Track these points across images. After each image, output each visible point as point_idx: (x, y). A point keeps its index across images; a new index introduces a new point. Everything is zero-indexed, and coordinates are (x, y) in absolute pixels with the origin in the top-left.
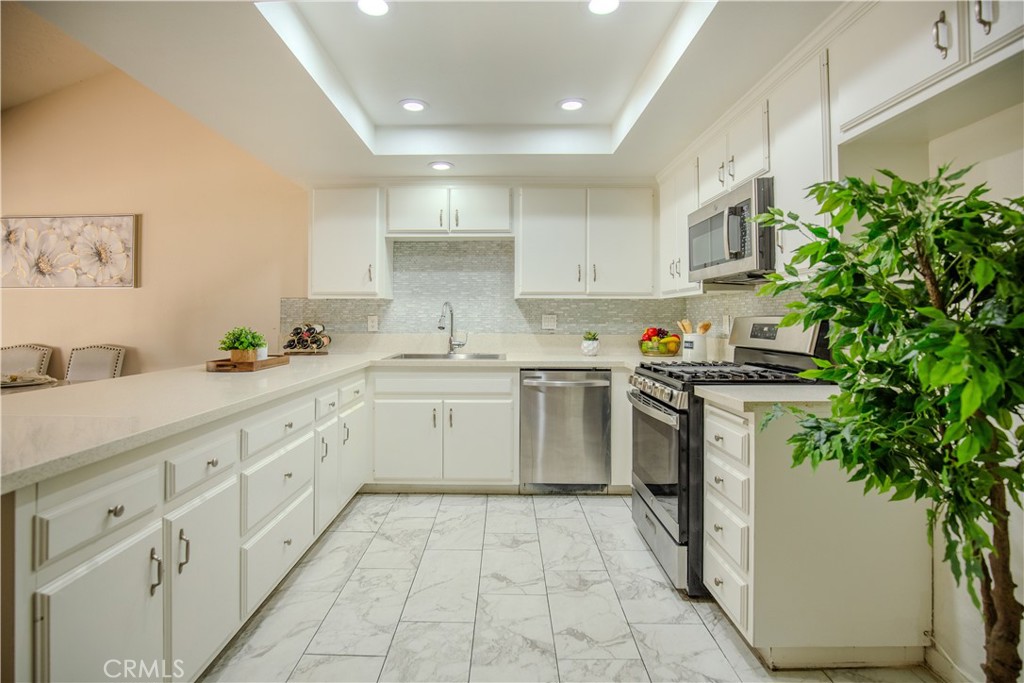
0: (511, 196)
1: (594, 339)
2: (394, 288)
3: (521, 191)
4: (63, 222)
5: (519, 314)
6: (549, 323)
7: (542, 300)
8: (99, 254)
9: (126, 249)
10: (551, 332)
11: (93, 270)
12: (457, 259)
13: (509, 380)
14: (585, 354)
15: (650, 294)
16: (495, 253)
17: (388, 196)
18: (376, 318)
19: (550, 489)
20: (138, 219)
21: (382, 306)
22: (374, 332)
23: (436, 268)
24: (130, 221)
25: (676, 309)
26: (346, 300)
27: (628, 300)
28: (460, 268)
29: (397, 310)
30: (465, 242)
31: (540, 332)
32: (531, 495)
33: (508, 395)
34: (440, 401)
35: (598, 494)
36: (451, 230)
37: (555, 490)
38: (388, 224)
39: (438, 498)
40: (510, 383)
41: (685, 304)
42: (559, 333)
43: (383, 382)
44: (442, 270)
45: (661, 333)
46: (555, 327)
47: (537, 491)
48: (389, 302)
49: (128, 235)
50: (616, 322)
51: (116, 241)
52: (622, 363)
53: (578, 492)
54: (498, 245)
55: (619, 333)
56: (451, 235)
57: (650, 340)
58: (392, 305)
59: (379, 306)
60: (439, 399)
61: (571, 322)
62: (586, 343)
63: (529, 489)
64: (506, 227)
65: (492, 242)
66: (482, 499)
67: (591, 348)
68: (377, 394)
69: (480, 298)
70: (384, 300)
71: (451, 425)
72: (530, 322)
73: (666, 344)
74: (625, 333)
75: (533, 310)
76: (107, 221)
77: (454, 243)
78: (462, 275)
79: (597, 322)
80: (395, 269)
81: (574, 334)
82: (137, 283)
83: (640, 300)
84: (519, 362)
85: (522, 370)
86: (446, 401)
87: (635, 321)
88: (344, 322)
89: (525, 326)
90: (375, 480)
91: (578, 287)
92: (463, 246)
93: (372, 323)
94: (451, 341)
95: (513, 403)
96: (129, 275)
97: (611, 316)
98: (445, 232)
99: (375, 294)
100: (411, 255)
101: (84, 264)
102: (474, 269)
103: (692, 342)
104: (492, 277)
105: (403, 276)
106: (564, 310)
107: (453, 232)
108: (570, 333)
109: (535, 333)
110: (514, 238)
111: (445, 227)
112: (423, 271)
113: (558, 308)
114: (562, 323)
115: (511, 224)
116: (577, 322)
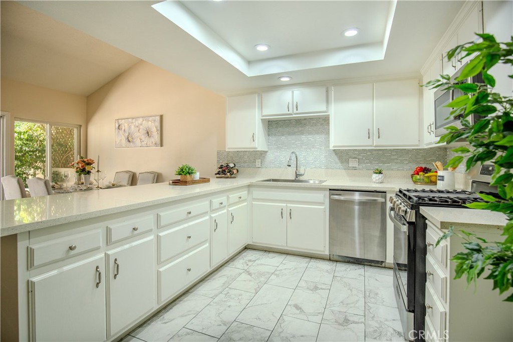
0: (327, 91)
1: (380, 173)
2: (268, 145)
3: (333, 88)
4: (136, 120)
5: (336, 158)
6: (353, 163)
7: (349, 150)
8: (148, 133)
9: (157, 130)
10: (355, 168)
11: (146, 140)
12: (300, 129)
13: (323, 195)
14: (374, 182)
15: (417, 146)
16: (321, 124)
17: (262, 98)
18: (260, 160)
19: (349, 259)
20: (161, 117)
21: (263, 154)
22: (259, 168)
23: (289, 134)
24: (158, 118)
25: (439, 155)
26: (246, 151)
27: (405, 149)
28: (302, 134)
29: (270, 156)
30: (305, 119)
31: (348, 169)
32: (336, 261)
33: (322, 204)
34: (285, 205)
35: (379, 266)
36: (294, 113)
37: (351, 260)
38: (262, 112)
39: (284, 256)
40: (323, 197)
41: (447, 152)
42: (359, 169)
43: (257, 193)
44: (293, 135)
45: (426, 170)
46: (357, 166)
47: (340, 259)
48: (266, 152)
49: (158, 124)
50: (396, 163)
51: (154, 126)
53: (365, 263)
54: (323, 120)
55: (398, 170)
56: (294, 116)
57: (418, 174)
58: (268, 154)
59: (261, 154)
60: (284, 203)
61: (367, 163)
62: (374, 176)
63: (336, 258)
64: (325, 109)
65: (320, 118)
66: (307, 260)
67: (377, 178)
68: (254, 199)
69: (313, 149)
70: (264, 151)
71: (291, 218)
72: (342, 162)
73: (428, 177)
74: (403, 170)
75: (344, 156)
76: (150, 119)
77: (299, 120)
78: (304, 137)
79: (384, 163)
80: (269, 135)
81: (369, 170)
82: (162, 145)
83: (413, 149)
84: (328, 186)
85: (330, 190)
86: (288, 205)
87: (410, 162)
88: (245, 162)
89: (339, 164)
90: (253, 242)
91: (369, 142)
93: (258, 163)
94: (296, 173)
95: (325, 208)
96: (159, 142)
97: (393, 160)
98: (291, 114)
99: (256, 148)
100: (277, 127)
101: (143, 137)
102: (309, 134)
103: (443, 177)
104: (319, 138)
105: (273, 139)
106: (363, 156)
107: (296, 114)
108: (367, 169)
109: (345, 169)
110: (329, 115)
111: (291, 112)
112: (283, 135)
113: (359, 155)
114: (361, 163)
115: (327, 107)
116: (371, 163)
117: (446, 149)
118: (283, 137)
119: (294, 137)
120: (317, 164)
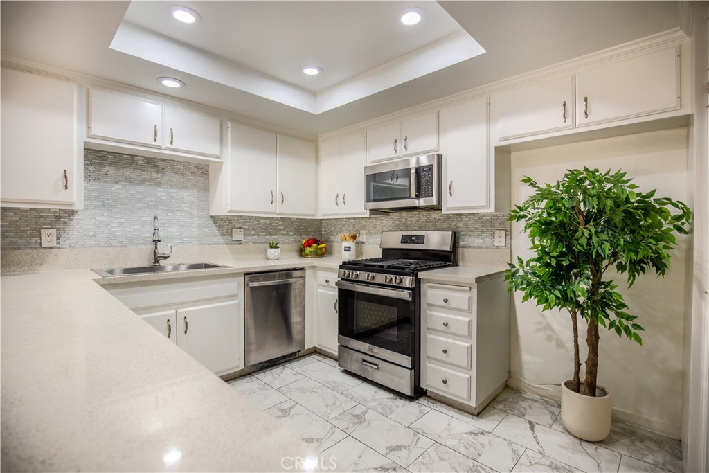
0: (221, 126)
1: (276, 247)
3: (229, 123)
5: (214, 228)
6: (238, 235)
7: (232, 216)
10: (239, 243)
12: (155, 175)
14: (273, 259)
15: (314, 215)
16: (193, 173)
18: (54, 231)
19: (262, 365)
21: (62, 217)
22: (51, 248)
23: (130, 181)
28: (159, 184)
29: (79, 225)
30: (163, 160)
31: (231, 243)
32: (250, 374)
33: (235, 296)
35: (293, 359)
36: (164, 146)
37: (266, 364)
38: (89, 128)
40: (236, 287)
41: (321, 223)
42: (245, 243)
44: (139, 184)
45: (317, 242)
46: (242, 239)
47: (253, 370)
48: (73, 213)
50: (283, 234)
52: (312, 263)
53: (280, 362)
54: (195, 167)
55: (285, 243)
56: (163, 151)
57: (310, 246)
58: (76, 217)
59: (58, 218)
60: (173, 309)
61: (253, 235)
62: (273, 250)
64: (218, 153)
65: (190, 163)
67: (277, 254)
69: (178, 213)
70: (65, 211)
71: (186, 332)
72: (223, 234)
73: (321, 249)
74: (289, 242)
75: (225, 225)
77: (152, 159)
78: (161, 191)
79: (272, 234)
84: (242, 269)
85: (244, 274)
86: (179, 310)
87: (294, 234)
89: (219, 238)
91: (271, 208)
92: (160, 163)
93: (48, 237)
94: (155, 254)
95: (238, 303)
97: (280, 230)
98: (159, 148)
99: (71, 204)
100: (100, 164)
102: (173, 186)
103: (350, 247)
104: (190, 196)
105: (95, 186)
106: (249, 226)
107: (167, 149)
108: (254, 243)
109: (227, 244)
110: (222, 163)
111: (158, 143)
112: (117, 183)
113: (244, 223)
114: (247, 235)
115: (221, 151)
116: (258, 234)
117: (321, 220)
118: (117, 186)
119: (140, 188)
120: (186, 237)
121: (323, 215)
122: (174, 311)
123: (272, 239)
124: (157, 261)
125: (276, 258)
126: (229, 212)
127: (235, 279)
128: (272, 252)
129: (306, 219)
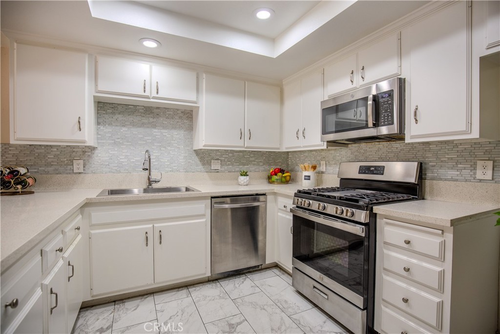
0: (198, 78)
1: (246, 175)
2: (98, 139)
3: (204, 75)
5: (196, 159)
6: (216, 165)
7: (211, 150)
10: (217, 171)
12: (151, 120)
13: (204, 205)
15: (279, 149)
16: (180, 117)
17: (96, 62)
18: (81, 162)
21: (86, 152)
22: (80, 173)
23: (133, 124)
25: (284, 157)
26: (51, 146)
28: (154, 126)
29: (101, 156)
30: (158, 108)
31: (210, 171)
32: (217, 280)
33: (203, 216)
34: (151, 226)
35: (256, 271)
36: (152, 97)
37: (231, 273)
38: (96, 85)
39: (150, 299)
40: (203, 208)
42: (222, 172)
43: (98, 215)
44: (140, 127)
45: (282, 171)
46: (219, 168)
47: (220, 276)
48: (94, 149)
50: (254, 164)
52: (273, 189)
53: (244, 272)
54: (182, 112)
55: (255, 171)
56: (152, 100)
57: (276, 175)
58: (96, 152)
59: (84, 152)
60: (150, 224)
61: (229, 165)
62: (242, 178)
64: (194, 99)
65: (178, 110)
67: (245, 181)
68: (93, 226)
69: (169, 148)
70: (89, 147)
71: (161, 243)
72: (204, 164)
73: (285, 177)
74: (259, 171)
75: (206, 157)
77: (149, 107)
78: (156, 132)
79: (244, 165)
80: (98, 123)
81: (230, 172)
83: (267, 152)
85: (212, 198)
86: (155, 225)
87: (264, 164)
88: (49, 165)
89: (201, 167)
90: (92, 297)
91: (240, 143)
92: (155, 111)
93: (78, 166)
94: (149, 179)
95: (206, 221)
97: (251, 161)
98: (148, 97)
99: (84, 142)
100: (113, 113)
102: (164, 128)
103: (309, 176)
104: (177, 135)
105: (107, 130)
106: (225, 157)
107: (154, 98)
108: (229, 172)
109: (207, 172)
110: (199, 107)
111: (147, 93)
112: (124, 126)
113: (221, 156)
114: (223, 165)
115: (197, 97)
116: (232, 165)
117: (288, 152)
118: (124, 129)
119: (141, 130)
120: (175, 166)
121: (287, 148)
122: (152, 225)
123: (245, 168)
124: (150, 184)
125: (245, 184)
126: (204, 146)
127: (204, 201)
128: (243, 179)
129: (275, 152)
